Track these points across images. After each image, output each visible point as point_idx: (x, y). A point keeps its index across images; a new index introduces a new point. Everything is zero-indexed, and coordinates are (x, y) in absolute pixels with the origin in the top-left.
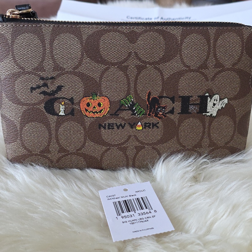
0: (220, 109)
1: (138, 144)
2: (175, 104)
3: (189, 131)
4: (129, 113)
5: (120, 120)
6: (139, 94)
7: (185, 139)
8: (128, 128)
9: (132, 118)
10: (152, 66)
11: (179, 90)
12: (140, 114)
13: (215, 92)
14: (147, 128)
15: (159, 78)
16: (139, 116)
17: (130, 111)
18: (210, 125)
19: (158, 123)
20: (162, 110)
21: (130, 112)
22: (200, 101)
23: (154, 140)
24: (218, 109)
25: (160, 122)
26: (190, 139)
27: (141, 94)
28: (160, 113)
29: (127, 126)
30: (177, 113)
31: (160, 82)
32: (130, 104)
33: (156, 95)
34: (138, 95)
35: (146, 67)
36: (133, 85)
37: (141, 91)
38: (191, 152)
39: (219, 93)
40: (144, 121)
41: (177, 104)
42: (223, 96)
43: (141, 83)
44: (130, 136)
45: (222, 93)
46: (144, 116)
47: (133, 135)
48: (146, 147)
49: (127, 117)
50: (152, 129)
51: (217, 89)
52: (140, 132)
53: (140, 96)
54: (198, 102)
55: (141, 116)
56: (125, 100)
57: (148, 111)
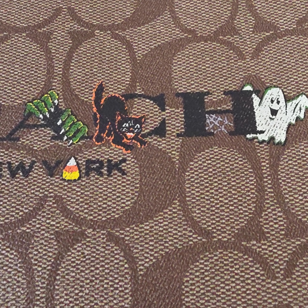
0: (294, 122)
1: (64, 224)
2: (167, 113)
3: (216, 184)
4: (45, 136)
5: (22, 154)
6: (74, 90)
7: (208, 209)
8: (41, 175)
9: (55, 147)
10: (108, 34)
11: (175, 79)
12: (74, 136)
13: (268, 83)
14: (94, 176)
15: (124, 56)
16: (71, 142)
17: (49, 130)
18: (274, 166)
19: (124, 160)
20: (133, 127)
21: (48, 132)
22: (233, 105)
23: (114, 212)
24: (287, 124)
25: (130, 159)
26: (223, 211)
27: (79, 88)
28: (128, 134)
29: (37, 169)
30: (174, 134)
31: (127, 64)
32: (49, 112)
33: (118, 91)
34: (72, 91)
35: (94, 34)
36: (60, 71)
37: (79, 82)
38: (231, 253)
39: (279, 84)
40: (86, 154)
41: (173, 111)
42: (291, 90)
43: (79, 66)
44: (44, 199)
45: (288, 83)
46: (84, 141)
47: (52, 194)
48: (90, 235)
49: (40, 144)
50: (106, 179)
51: (270, 75)
52: (74, 186)
53: (76, 93)
54: (228, 106)
55: (77, 142)
56: (39, 102)
57: (97, 129)
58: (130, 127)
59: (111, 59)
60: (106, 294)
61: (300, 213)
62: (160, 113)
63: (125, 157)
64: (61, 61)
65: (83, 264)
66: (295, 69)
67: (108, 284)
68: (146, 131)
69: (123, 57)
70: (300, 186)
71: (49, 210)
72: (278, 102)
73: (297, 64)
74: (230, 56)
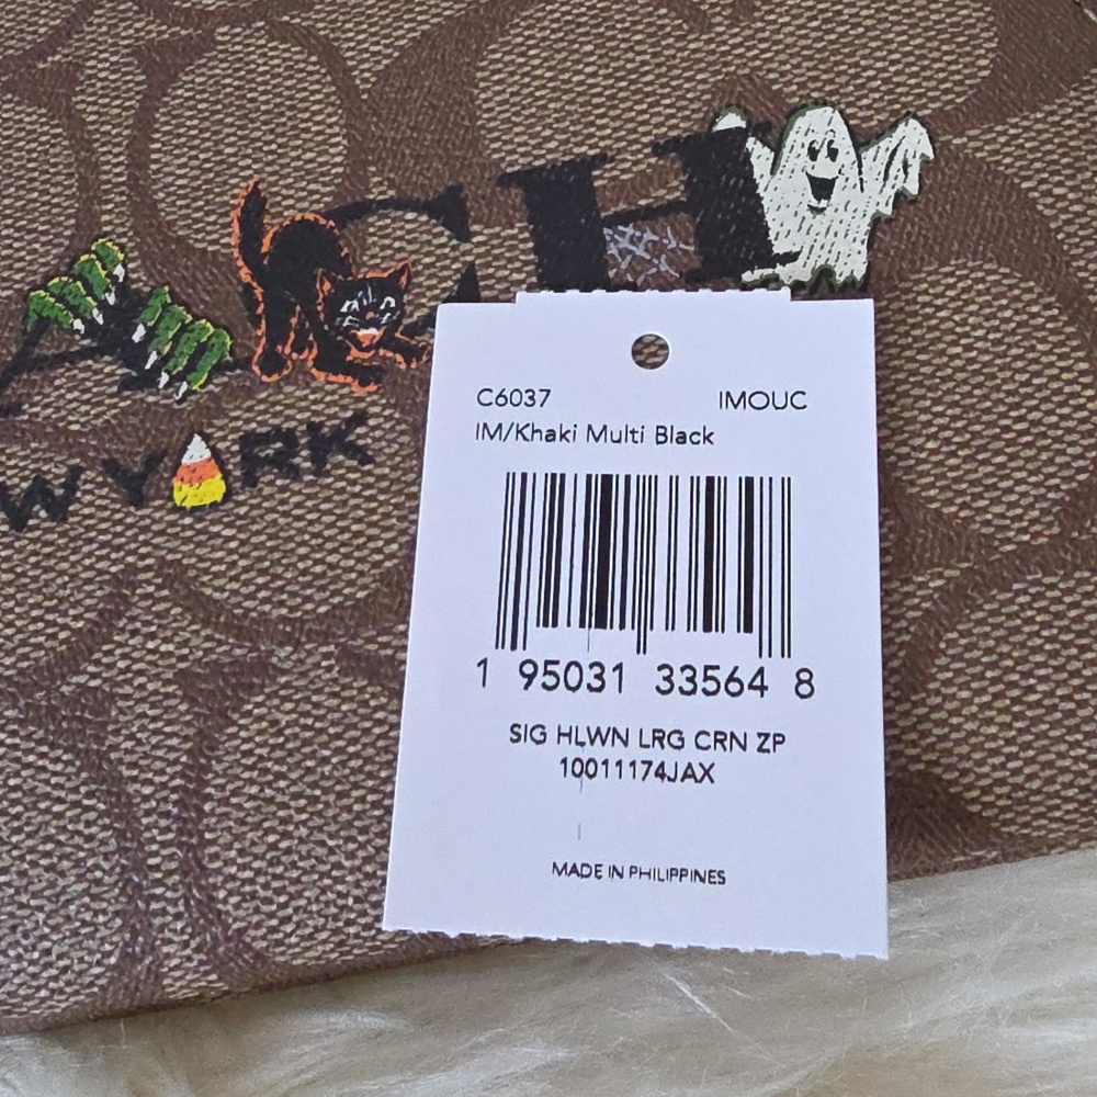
0: (888, 211)
1: (200, 643)
2: (479, 244)
4: (98, 383)
5: (35, 451)
6: (171, 224)
8: (105, 508)
9: (135, 414)
10: (258, 29)
11: (491, 130)
14: (271, 483)
16: (184, 387)
17: (108, 364)
19: (360, 418)
20: (374, 307)
21: (107, 370)
22: (687, 184)
23: (350, 583)
24: (868, 220)
25: (376, 409)
27: (187, 217)
28: (362, 333)
29: (91, 492)
31: (330, 109)
32: (103, 305)
33: (312, 202)
34: (163, 229)
35: (213, 39)
37: (185, 197)
39: (831, 93)
40: (237, 419)
41: (497, 236)
42: (869, 107)
43: (177, 146)
44: (126, 579)
45: (858, 88)
46: (226, 379)
47: (149, 561)
48: (286, 666)
49: (87, 413)
50: (311, 484)
51: (798, 66)
52: (213, 522)
53: (180, 233)
54: (671, 190)
55: (202, 387)
56: (66, 283)
57: (259, 333)
58: (364, 309)
59: (276, 106)
60: (363, 830)
61: (933, 492)
62: (454, 248)
63: (362, 405)
64: (119, 144)
65: (278, 754)
66: (877, 38)
67: (362, 800)
68: (417, 314)
69: (313, 93)
70: (925, 410)
71: (148, 610)
72: (833, 154)
73: (880, 21)
74: (663, 27)
